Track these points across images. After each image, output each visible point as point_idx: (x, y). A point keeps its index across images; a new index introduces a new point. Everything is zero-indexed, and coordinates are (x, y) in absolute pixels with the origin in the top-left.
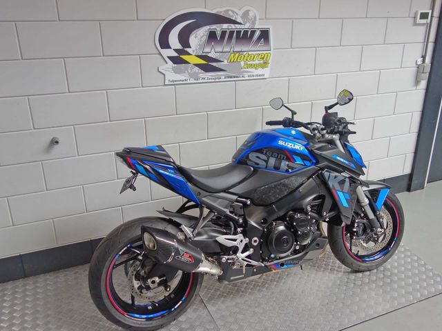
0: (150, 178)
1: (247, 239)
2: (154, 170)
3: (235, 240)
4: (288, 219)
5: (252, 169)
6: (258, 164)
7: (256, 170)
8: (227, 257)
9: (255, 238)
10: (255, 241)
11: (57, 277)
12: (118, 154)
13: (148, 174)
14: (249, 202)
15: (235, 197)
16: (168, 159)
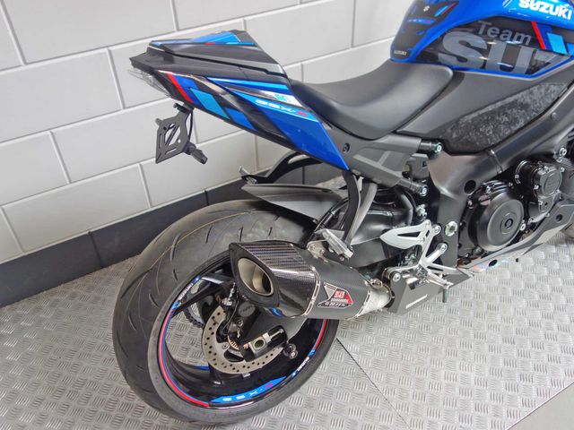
0: (231, 121)
1: (437, 227)
2: (241, 100)
3: (416, 235)
4: (517, 176)
5: (451, 72)
6: (465, 60)
7: (458, 76)
8: (400, 269)
9: (452, 223)
10: (452, 229)
11: (38, 309)
12: (136, 63)
13: (225, 112)
14: (439, 149)
15: (417, 142)
16: (270, 67)
